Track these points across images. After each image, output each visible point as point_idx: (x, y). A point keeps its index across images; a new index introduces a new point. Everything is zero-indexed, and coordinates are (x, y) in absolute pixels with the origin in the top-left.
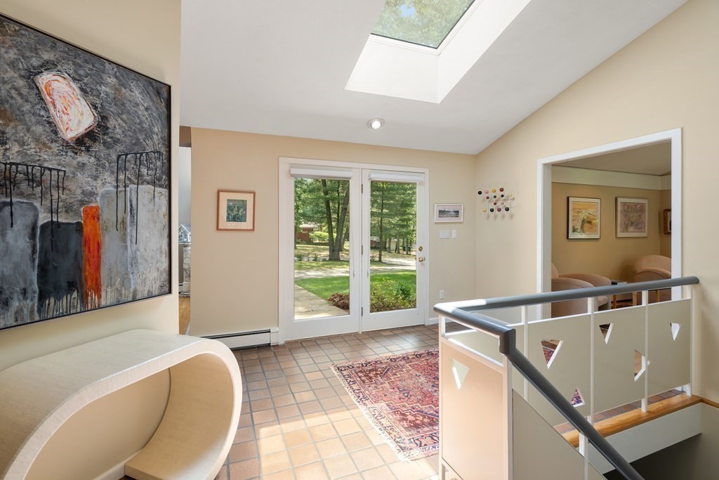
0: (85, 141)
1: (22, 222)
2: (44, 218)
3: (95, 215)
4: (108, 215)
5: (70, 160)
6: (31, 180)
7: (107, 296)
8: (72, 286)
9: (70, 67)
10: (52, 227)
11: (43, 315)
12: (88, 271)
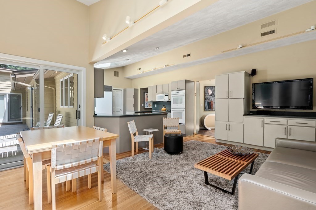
0: (211, 95)
1: (207, 102)
2: (208, 102)
3: (212, 102)
4: (213, 102)
5: (210, 97)
6: (207, 99)
7: (213, 110)
8: (210, 108)
9: (210, 88)
10: (209, 103)
11: (208, 110)
12: (212, 107)
